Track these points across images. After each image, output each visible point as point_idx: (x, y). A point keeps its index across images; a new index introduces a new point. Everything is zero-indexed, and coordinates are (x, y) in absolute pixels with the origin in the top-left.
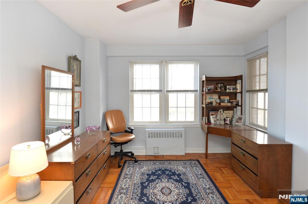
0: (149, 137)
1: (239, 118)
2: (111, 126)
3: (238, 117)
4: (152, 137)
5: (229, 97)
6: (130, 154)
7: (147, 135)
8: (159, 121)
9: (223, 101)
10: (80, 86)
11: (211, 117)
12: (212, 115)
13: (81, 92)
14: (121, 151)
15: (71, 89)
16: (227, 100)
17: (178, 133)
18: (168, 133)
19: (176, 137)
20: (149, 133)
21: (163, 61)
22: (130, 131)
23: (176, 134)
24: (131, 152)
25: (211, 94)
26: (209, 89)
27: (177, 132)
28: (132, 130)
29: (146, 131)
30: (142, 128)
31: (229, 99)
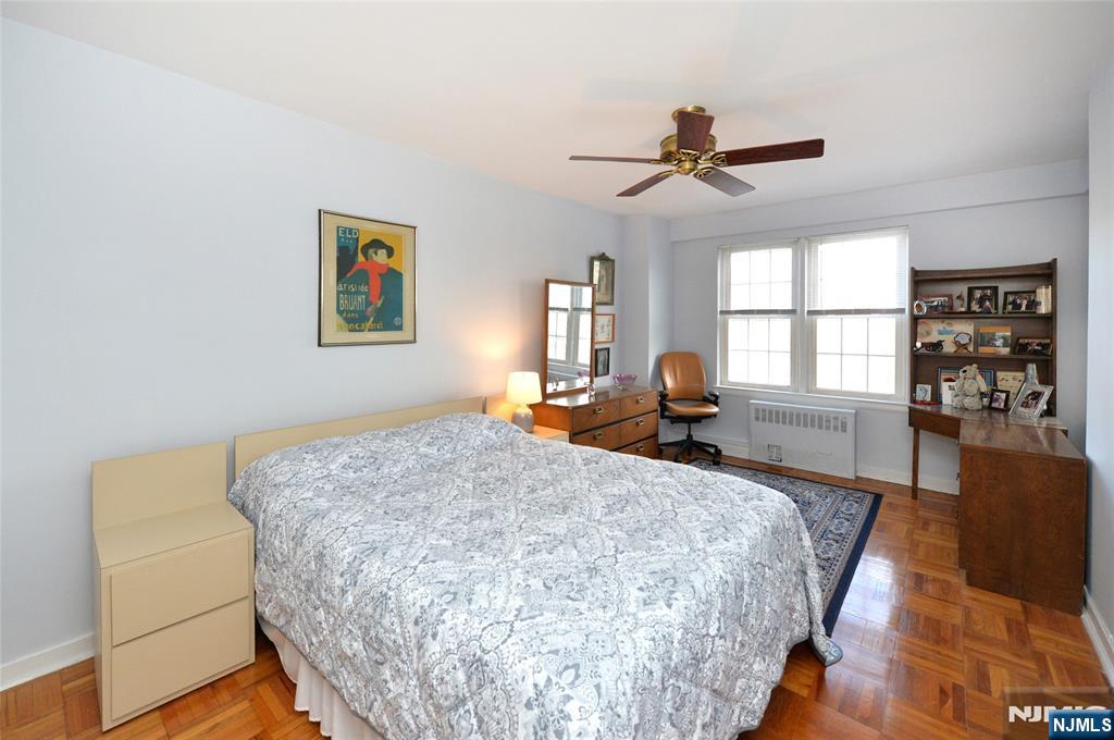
0: (757, 419)
1: (1033, 393)
2: (669, 383)
3: (1030, 392)
4: (764, 420)
5: (1009, 328)
6: (712, 451)
7: (753, 415)
8: (789, 384)
9: (988, 342)
10: (612, 304)
11: (945, 386)
12: (947, 380)
13: (614, 316)
14: (689, 436)
15: (588, 310)
16: (1004, 338)
17: (836, 418)
18: (805, 415)
19: (828, 428)
20: (757, 410)
21: (799, 239)
22: (713, 398)
23: (828, 421)
24: (716, 447)
25: (947, 321)
26: (937, 306)
27: (832, 415)
28: (717, 397)
29: (749, 405)
30: (742, 396)
31: (1009, 334)
